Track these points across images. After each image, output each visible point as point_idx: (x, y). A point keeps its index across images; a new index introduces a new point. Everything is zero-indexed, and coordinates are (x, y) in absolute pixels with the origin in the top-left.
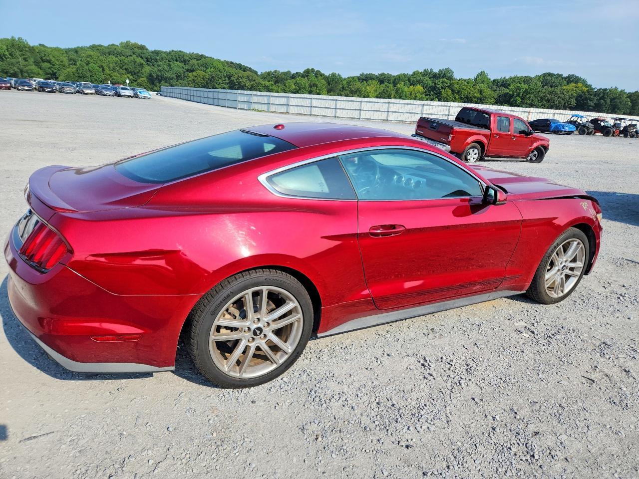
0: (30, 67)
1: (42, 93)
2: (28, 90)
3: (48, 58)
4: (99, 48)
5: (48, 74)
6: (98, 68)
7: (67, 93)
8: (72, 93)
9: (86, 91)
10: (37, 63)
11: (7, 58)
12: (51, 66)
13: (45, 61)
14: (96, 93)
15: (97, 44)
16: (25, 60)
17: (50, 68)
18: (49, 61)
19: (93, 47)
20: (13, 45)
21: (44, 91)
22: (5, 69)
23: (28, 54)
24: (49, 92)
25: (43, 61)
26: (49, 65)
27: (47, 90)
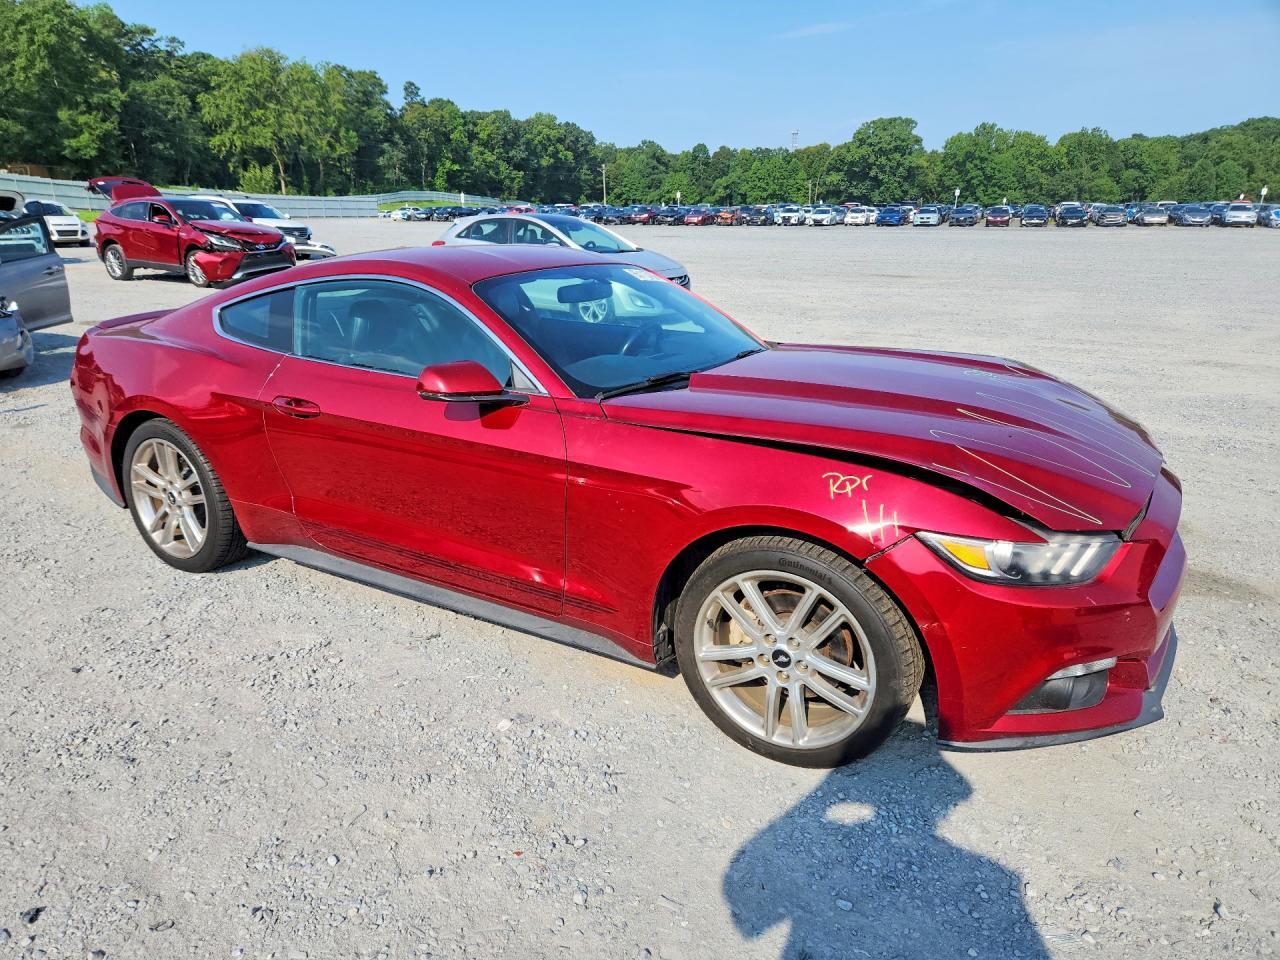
0: (1098, 182)
1: (1063, 228)
2: (1036, 225)
3: (1138, 161)
4: (1261, 125)
5: (1130, 191)
6: (1238, 169)
7: (1107, 226)
8: (1119, 225)
9: (1148, 219)
10: (1114, 173)
11: (1061, 170)
12: (1141, 174)
13: (1132, 167)
14: (1171, 220)
15: (1258, 115)
16: (1094, 168)
17: (1136, 179)
18: (1139, 167)
19: (1245, 127)
20: (1080, 144)
21: (1064, 224)
22: (1052, 190)
23: (1103, 157)
24: (1073, 225)
25: (1128, 166)
26: (1137, 173)
27: (1070, 222)
